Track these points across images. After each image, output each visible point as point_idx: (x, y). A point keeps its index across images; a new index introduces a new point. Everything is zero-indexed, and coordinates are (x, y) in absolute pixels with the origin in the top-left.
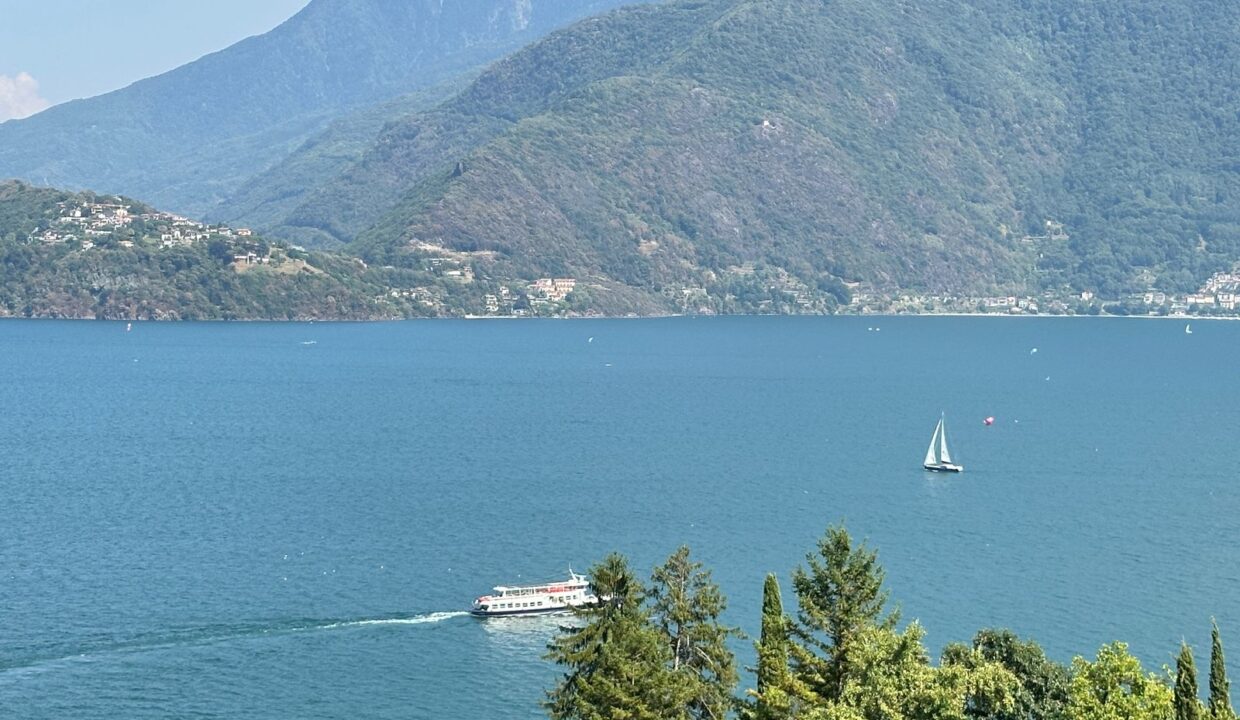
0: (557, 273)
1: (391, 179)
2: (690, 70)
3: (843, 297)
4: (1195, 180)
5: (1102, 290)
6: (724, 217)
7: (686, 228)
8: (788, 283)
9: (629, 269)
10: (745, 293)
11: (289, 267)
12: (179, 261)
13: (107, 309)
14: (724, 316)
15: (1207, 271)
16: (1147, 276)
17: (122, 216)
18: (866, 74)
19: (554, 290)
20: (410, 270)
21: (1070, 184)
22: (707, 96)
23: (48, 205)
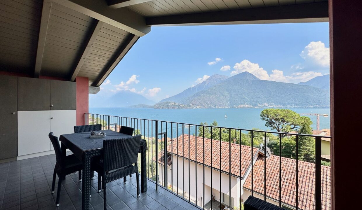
0: (198, 106)
1: (189, 101)
2: (206, 94)
3: (216, 107)
4: (237, 100)
5: (232, 107)
6: (208, 102)
7: (206, 103)
8: (212, 106)
9: (203, 106)
10: (210, 107)
11: (183, 106)
12: (176, 106)
13: (173, 108)
14: (209, 108)
15: (238, 105)
16: (235, 106)
17: (174, 103)
18: (217, 94)
19: (198, 107)
20: (190, 106)
21: (230, 100)
22: (207, 95)
23: (169, 103)
